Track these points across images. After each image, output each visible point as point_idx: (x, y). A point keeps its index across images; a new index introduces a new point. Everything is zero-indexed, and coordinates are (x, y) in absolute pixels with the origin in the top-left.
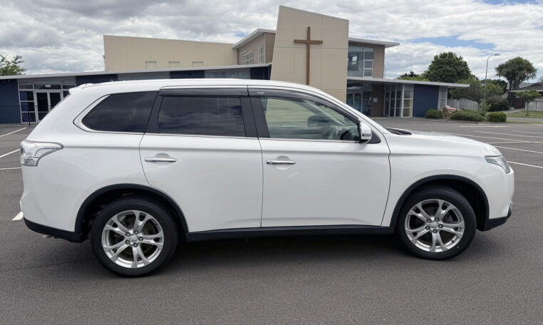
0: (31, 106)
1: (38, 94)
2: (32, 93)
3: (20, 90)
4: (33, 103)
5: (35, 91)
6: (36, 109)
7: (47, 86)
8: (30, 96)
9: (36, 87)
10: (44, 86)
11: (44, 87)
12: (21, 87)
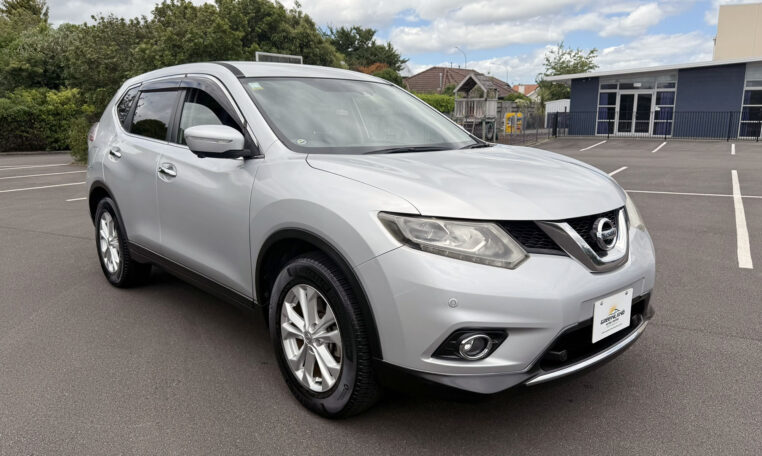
0: (611, 113)
1: (623, 97)
2: (615, 94)
3: (600, 91)
4: (614, 109)
5: (619, 93)
6: (617, 116)
7: (636, 85)
8: (611, 98)
9: (623, 87)
10: (632, 84)
11: (631, 87)
12: (603, 87)
